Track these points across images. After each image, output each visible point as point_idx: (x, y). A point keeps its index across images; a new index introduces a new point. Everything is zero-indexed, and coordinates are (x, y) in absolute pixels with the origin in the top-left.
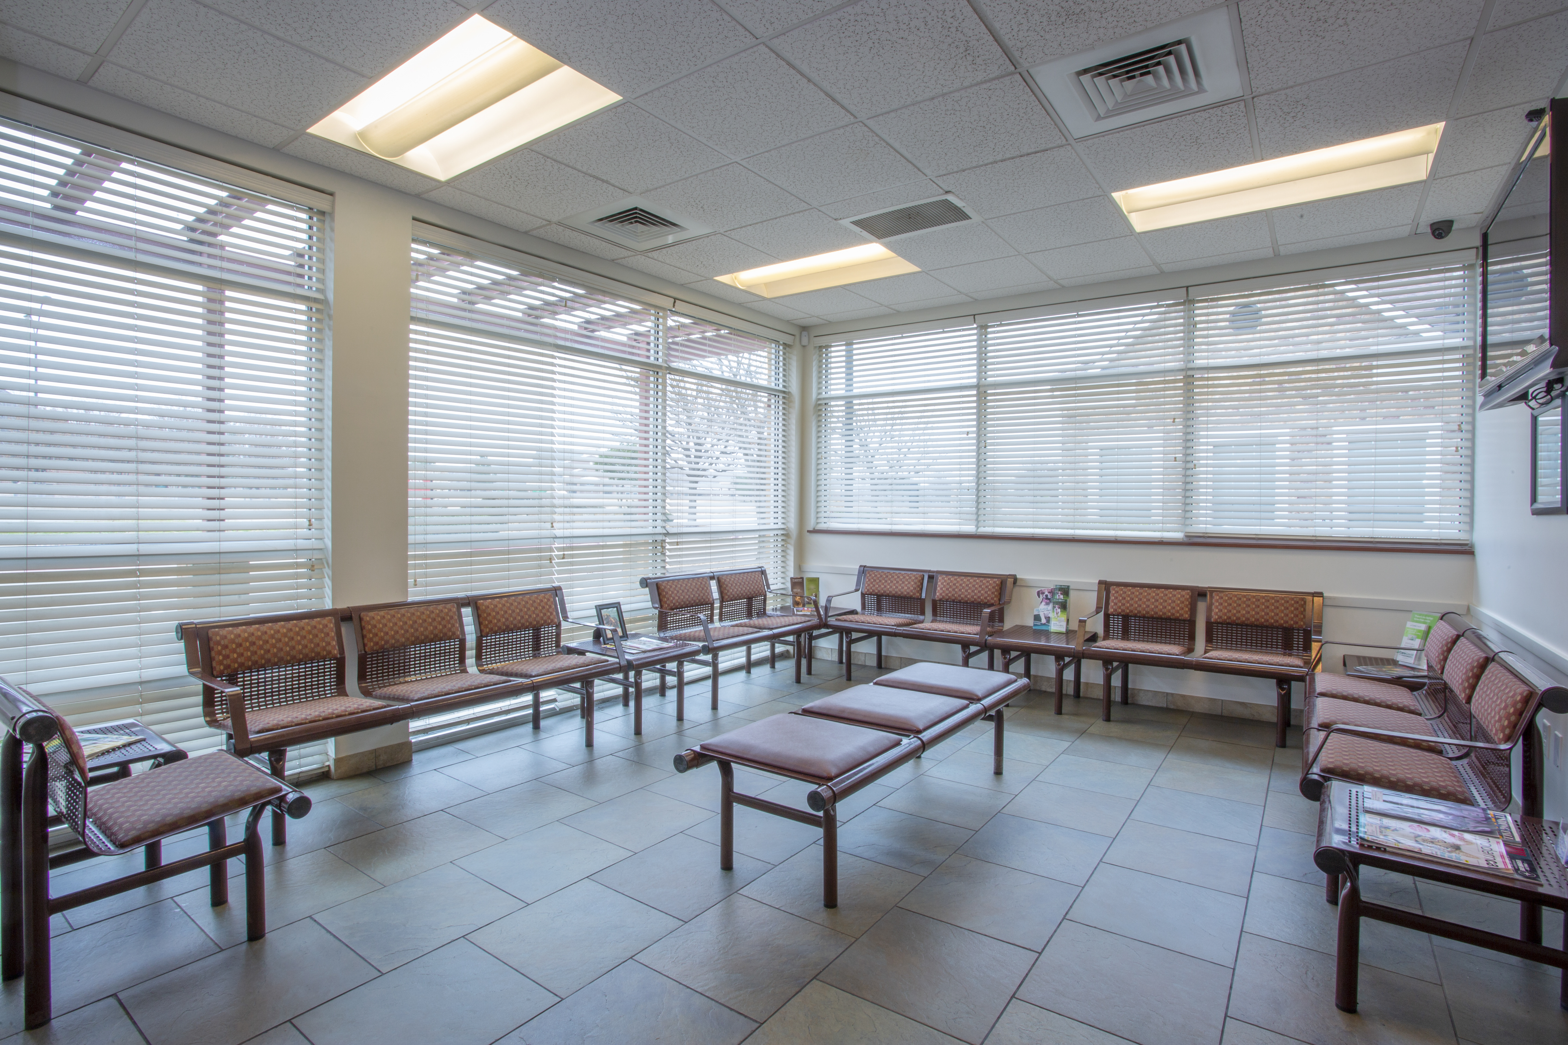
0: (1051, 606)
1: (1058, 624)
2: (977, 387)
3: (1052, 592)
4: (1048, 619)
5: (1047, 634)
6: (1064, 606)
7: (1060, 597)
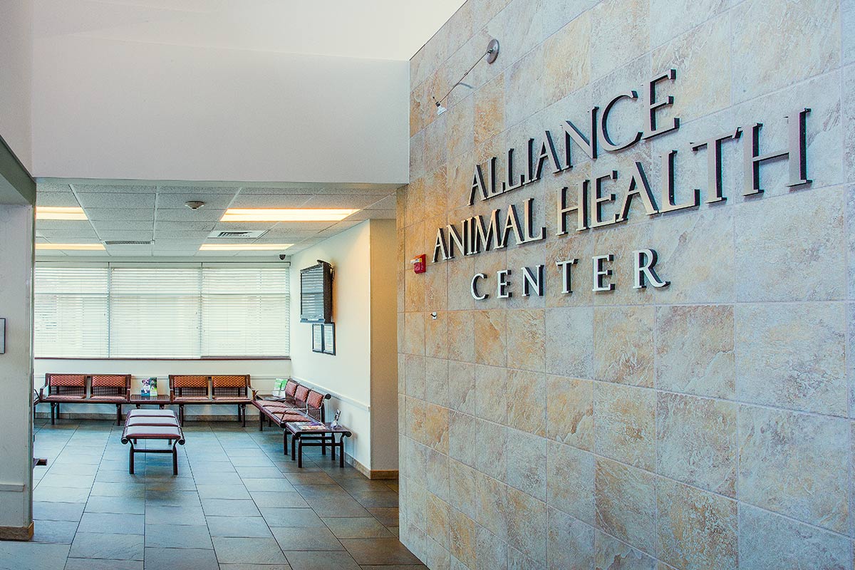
0: (149, 386)
1: (154, 393)
2: (109, 294)
3: (149, 381)
4: (149, 392)
5: (149, 397)
6: (156, 386)
7: (153, 382)
